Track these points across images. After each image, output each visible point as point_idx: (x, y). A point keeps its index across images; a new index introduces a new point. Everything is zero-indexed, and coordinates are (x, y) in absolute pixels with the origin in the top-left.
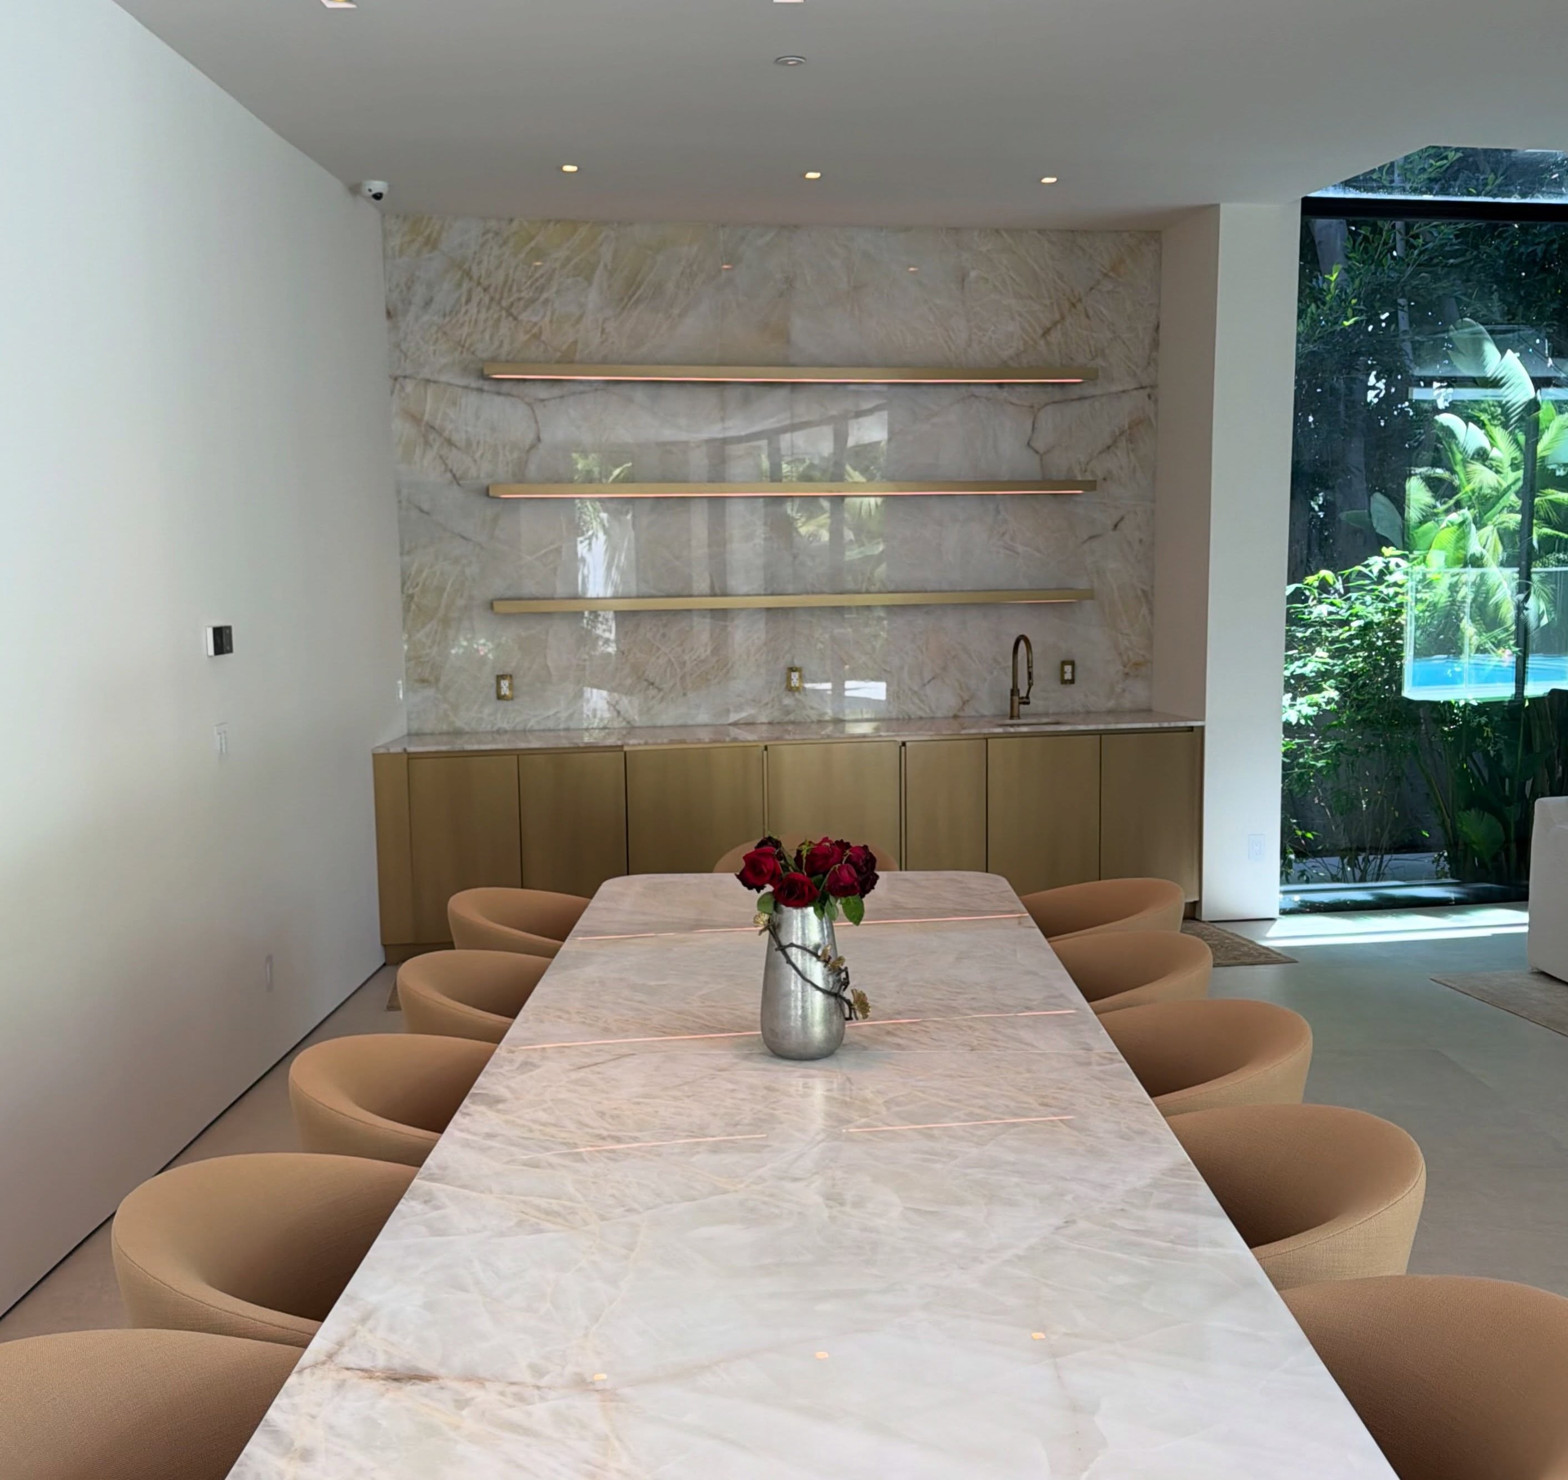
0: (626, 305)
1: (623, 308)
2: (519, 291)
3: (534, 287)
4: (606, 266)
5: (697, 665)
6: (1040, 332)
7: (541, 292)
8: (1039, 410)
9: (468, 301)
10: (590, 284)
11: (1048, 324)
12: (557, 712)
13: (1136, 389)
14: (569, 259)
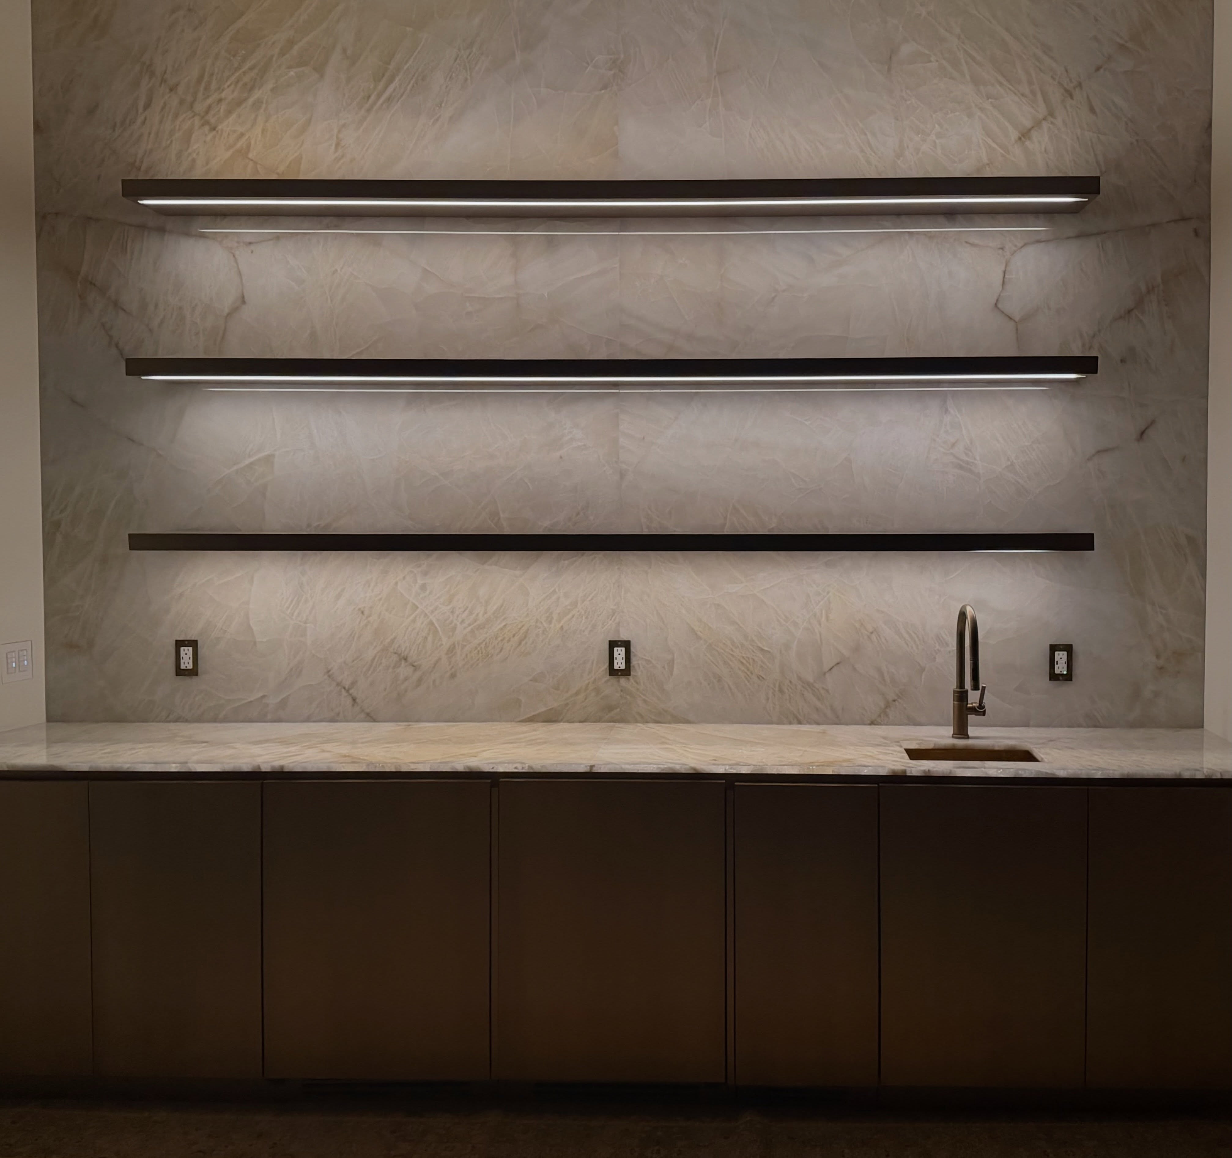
0: (374, 103)
1: (369, 111)
2: (220, 89)
3: (241, 84)
4: (344, 51)
5: (472, 631)
6: (1014, 134)
7: (252, 89)
8: (1013, 253)
9: (147, 106)
10: (322, 76)
11: (1028, 124)
12: (263, 697)
13: (1175, 221)
14: (291, 43)
